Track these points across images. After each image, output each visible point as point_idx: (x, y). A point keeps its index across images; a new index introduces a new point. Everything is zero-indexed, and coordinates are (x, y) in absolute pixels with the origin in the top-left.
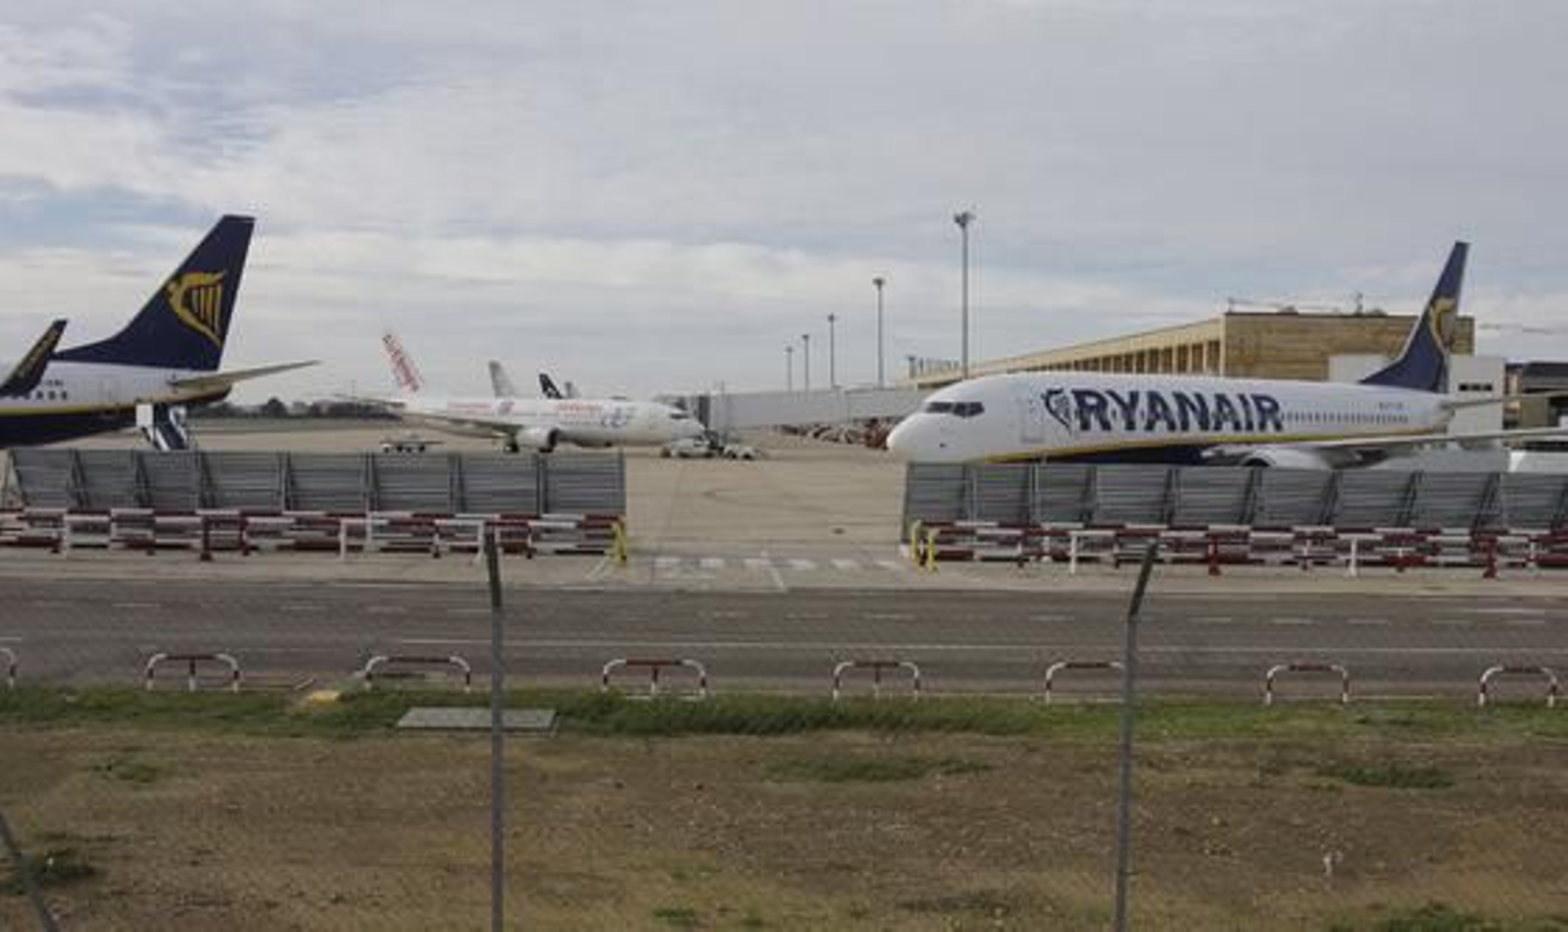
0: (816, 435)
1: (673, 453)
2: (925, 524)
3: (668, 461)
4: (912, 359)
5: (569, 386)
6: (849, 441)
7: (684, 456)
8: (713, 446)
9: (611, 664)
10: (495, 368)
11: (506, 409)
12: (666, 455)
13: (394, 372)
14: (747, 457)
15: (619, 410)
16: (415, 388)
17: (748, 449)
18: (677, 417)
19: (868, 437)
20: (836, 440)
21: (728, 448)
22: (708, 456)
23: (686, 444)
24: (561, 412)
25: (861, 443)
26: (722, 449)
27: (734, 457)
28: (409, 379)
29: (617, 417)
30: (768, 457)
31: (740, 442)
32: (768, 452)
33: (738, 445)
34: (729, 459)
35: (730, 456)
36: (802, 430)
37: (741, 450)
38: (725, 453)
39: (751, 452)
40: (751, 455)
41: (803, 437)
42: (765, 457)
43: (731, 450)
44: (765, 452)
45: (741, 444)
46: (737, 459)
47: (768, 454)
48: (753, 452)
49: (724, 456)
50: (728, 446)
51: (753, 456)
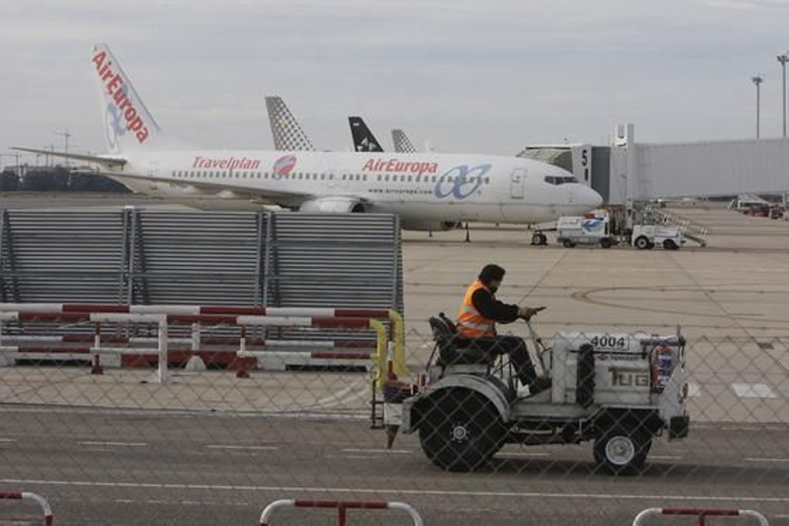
1: (551, 238)
3: (543, 252)
5: (398, 135)
7: (568, 243)
8: (614, 227)
9: (275, 503)
10: (275, 105)
11: (284, 169)
12: (541, 241)
13: (111, 108)
14: (670, 245)
15: (464, 170)
16: (142, 137)
17: (671, 232)
18: (559, 181)
21: (638, 231)
22: (607, 243)
23: (570, 224)
24: (372, 175)
26: (630, 232)
27: (650, 246)
28: (135, 123)
29: (460, 181)
30: (703, 245)
31: (657, 220)
32: (703, 237)
33: (653, 224)
34: (641, 249)
35: (642, 243)
36: (775, 209)
37: (659, 232)
38: (634, 238)
39: (675, 235)
40: (675, 241)
41: (776, 218)
42: (699, 245)
43: (644, 233)
44: (699, 237)
45: (658, 223)
46: (654, 248)
47: (703, 241)
48: (677, 236)
49: (633, 243)
50: (639, 226)
51: (678, 244)
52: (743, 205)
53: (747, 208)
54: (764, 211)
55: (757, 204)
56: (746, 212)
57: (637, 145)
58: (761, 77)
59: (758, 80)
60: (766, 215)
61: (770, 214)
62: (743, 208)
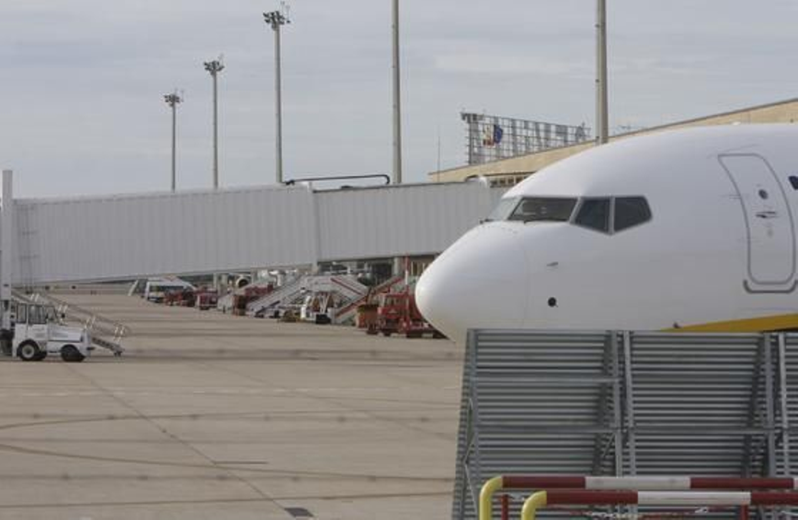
0: (241, 305)
2: (509, 483)
4: (471, 118)
6: (322, 320)
14: (71, 354)
17: (73, 334)
19: (369, 308)
20: (291, 317)
21: (21, 333)
25: (350, 322)
26: (8, 336)
27: (40, 356)
30: (118, 353)
31: (50, 316)
32: (117, 341)
33: (45, 323)
34: (25, 360)
35: (29, 352)
36: (204, 294)
37: (55, 334)
38: (16, 343)
39: (78, 339)
40: (78, 348)
41: (207, 309)
42: (111, 353)
43: (32, 336)
44: (110, 340)
45: (52, 320)
46: (46, 359)
47: (118, 346)
48: (82, 340)
49: (14, 354)
50: (24, 326)
51: (84, 352)
52: (153, 289)
53: (161, 294)
54: (188, 299)
55: (175, 288)
56: (159, 300)
57: (15, 201)
58: (179, 94)
59: (173, 100)
60: (191, 304)
61: (198, 303)
62: (153, 294)
